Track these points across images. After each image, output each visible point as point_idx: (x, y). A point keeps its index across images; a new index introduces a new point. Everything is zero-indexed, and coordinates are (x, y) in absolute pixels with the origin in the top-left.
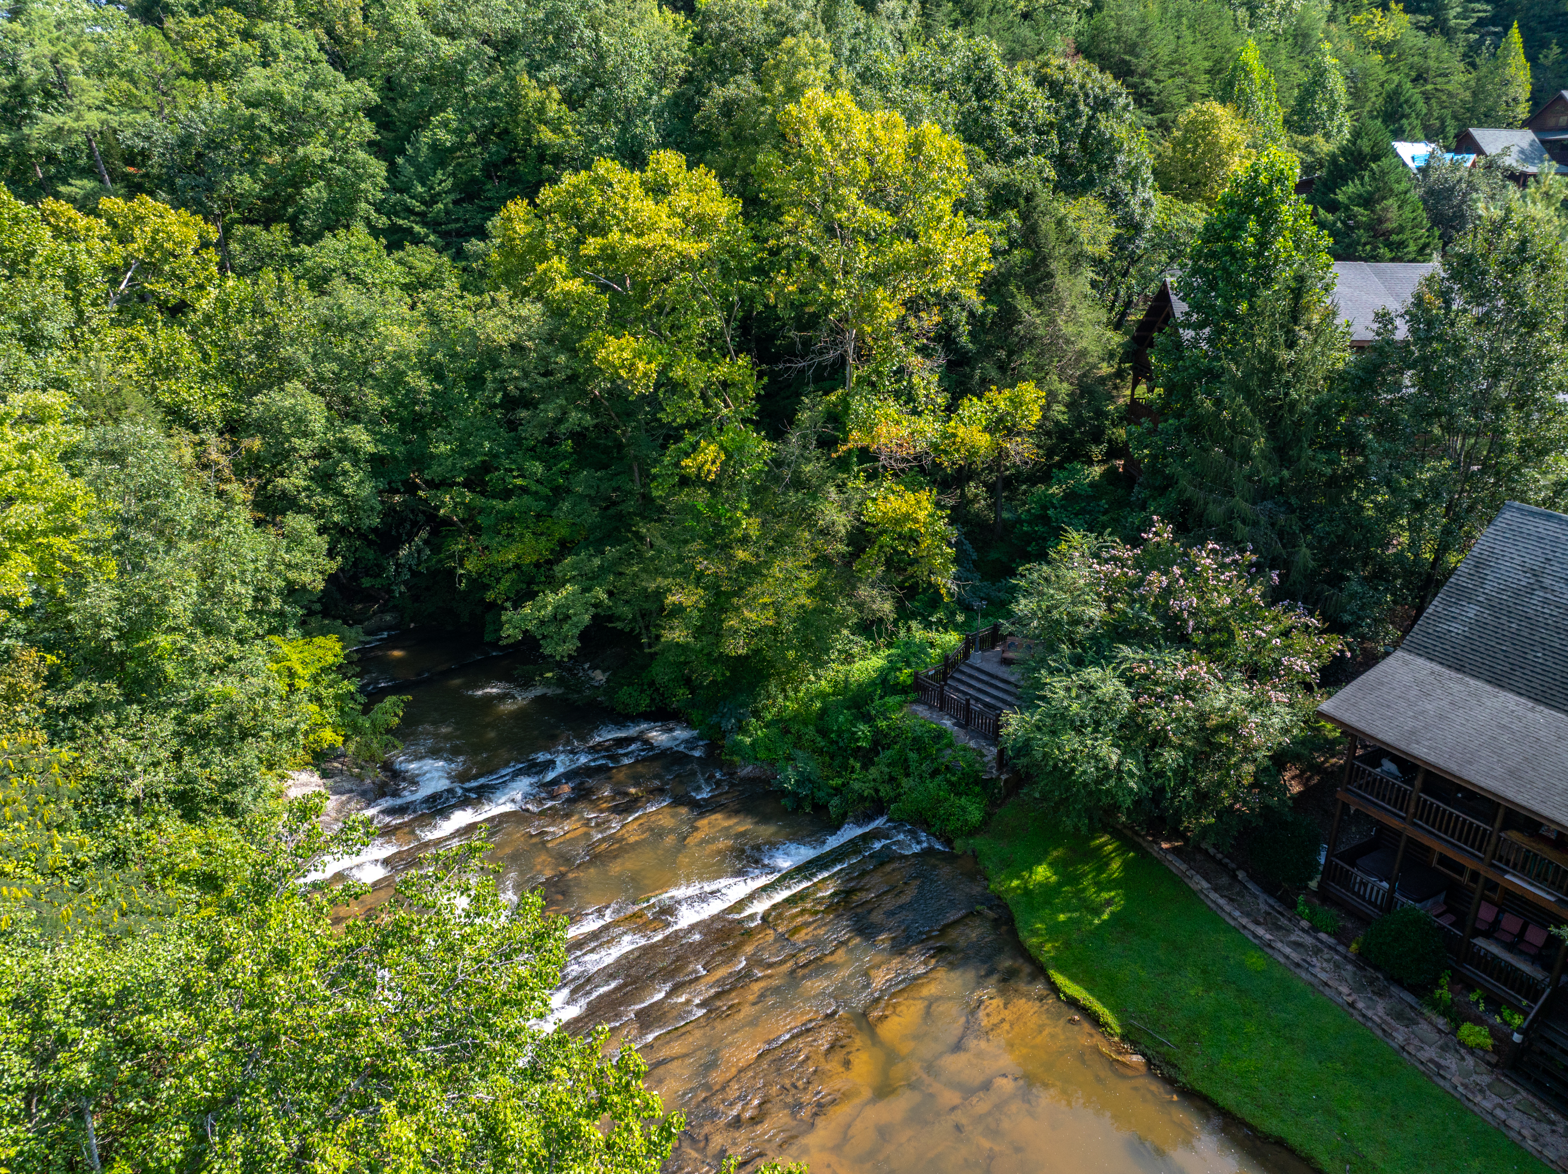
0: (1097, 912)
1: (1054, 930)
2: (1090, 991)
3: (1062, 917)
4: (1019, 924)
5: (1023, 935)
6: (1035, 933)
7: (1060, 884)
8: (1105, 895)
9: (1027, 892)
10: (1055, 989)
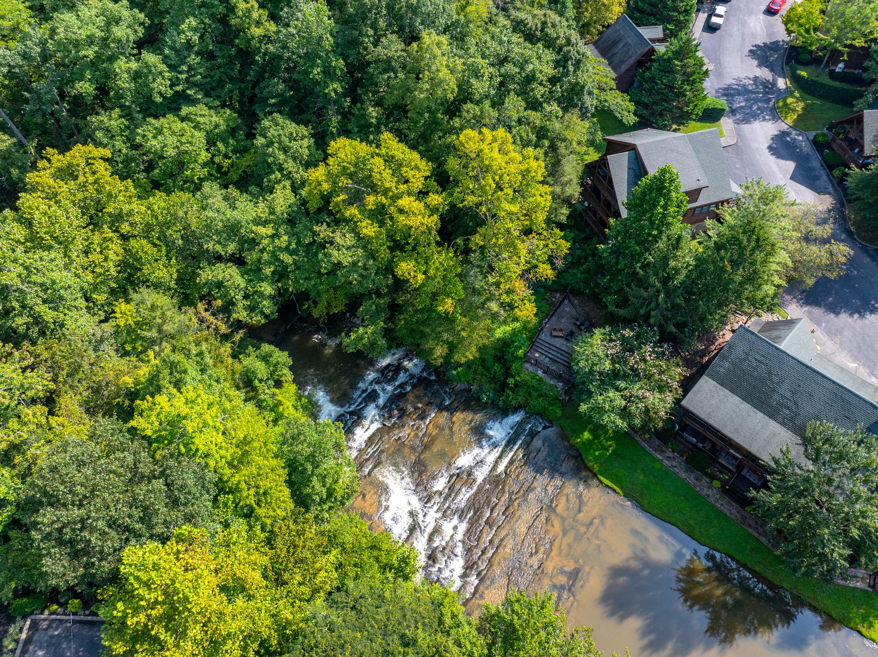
0: (607, 450)
1: (596, 458)
2: (612, 482)
3: (597, 453)
4: (584, 457)
5: (586, 462)
6: (590, 461)
7: (594, 439)
8: (609, 443)
9: (584, 444)
10: (601, 482)
